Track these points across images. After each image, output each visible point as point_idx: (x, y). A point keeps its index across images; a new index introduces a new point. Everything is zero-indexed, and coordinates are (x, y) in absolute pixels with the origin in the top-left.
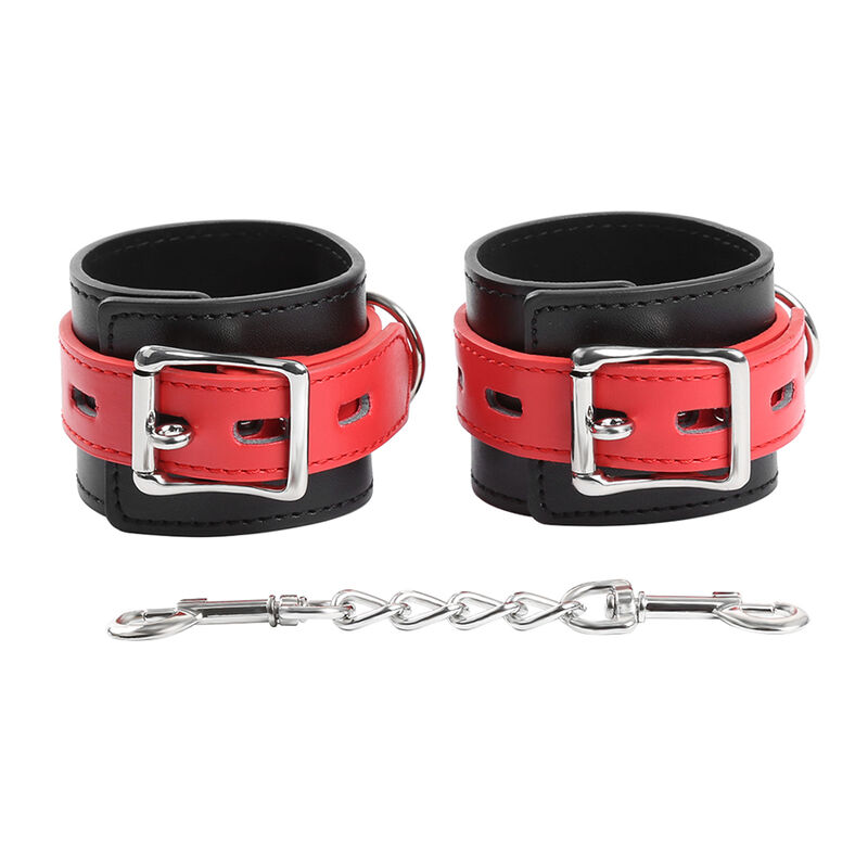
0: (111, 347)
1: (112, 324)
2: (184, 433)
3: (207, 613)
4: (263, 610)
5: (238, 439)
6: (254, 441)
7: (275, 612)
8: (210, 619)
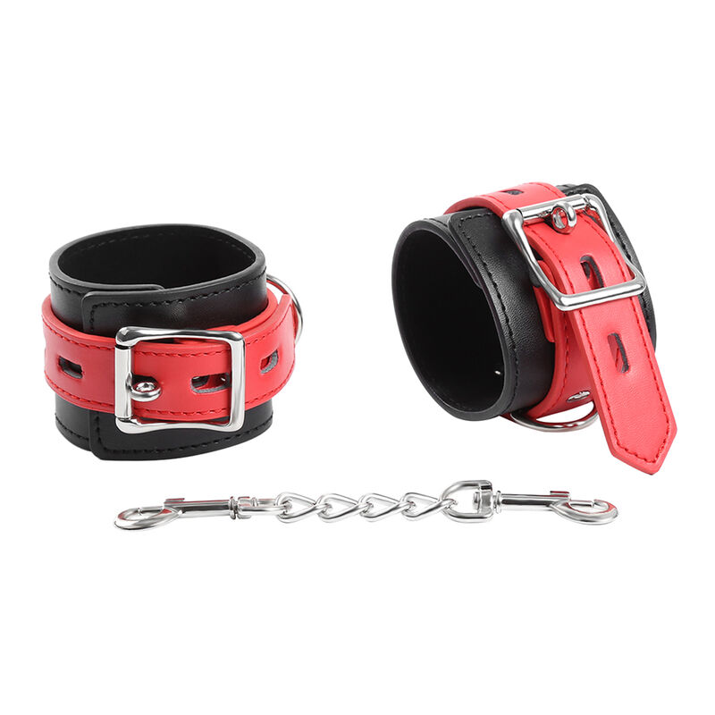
0: (92, 328)
1: (93, 311)
2: (156, 389)
3: (185, 510)
4: (226, 507)
5: (194, 390)
6: (205, 391)
7: (236, 509)
8: (188, 513)
